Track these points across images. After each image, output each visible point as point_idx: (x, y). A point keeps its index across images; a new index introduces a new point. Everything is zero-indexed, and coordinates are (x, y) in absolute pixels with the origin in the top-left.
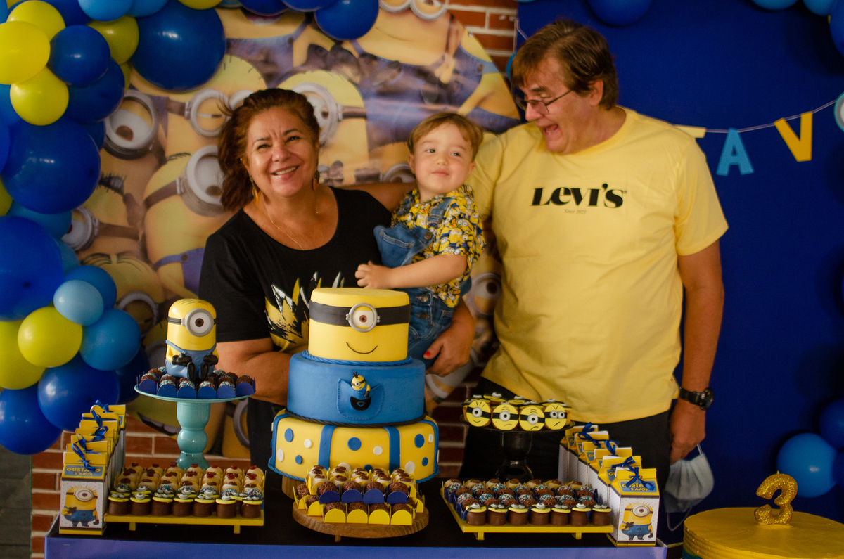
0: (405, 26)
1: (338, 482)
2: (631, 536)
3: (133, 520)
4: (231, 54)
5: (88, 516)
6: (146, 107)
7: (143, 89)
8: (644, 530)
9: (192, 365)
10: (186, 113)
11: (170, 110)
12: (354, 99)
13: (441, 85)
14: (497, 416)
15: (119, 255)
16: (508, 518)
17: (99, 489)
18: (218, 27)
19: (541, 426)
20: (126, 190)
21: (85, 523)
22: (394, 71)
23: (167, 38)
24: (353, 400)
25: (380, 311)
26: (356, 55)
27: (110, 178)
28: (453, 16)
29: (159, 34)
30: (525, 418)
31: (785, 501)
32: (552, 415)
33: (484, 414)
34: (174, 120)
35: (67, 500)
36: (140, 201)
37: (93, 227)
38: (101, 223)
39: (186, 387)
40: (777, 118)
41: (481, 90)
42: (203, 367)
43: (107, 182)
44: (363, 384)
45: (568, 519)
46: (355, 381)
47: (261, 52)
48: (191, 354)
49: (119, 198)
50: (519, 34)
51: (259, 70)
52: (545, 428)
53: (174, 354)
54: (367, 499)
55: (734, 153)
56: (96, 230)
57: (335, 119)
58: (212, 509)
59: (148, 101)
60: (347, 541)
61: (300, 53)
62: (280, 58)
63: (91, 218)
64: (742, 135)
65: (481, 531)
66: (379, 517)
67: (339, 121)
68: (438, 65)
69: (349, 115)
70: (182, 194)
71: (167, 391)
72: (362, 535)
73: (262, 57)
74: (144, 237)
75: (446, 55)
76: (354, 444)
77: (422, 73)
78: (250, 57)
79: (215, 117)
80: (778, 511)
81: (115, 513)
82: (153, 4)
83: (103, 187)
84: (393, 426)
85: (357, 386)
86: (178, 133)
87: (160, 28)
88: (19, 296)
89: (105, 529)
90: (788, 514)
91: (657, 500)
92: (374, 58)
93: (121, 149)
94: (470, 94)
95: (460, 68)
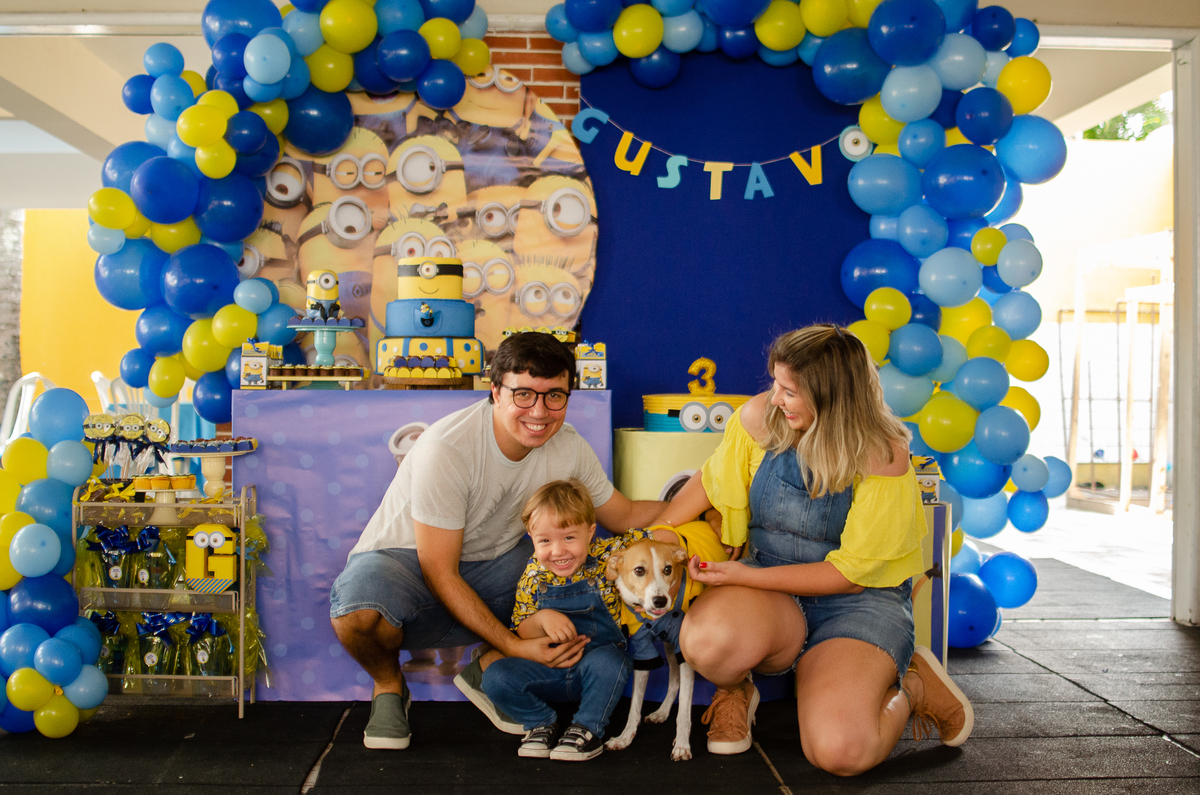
0: (489, 98)
1: (407, 358)
2: (590, 385)
3: (285, 379)
4: (360, 127)
5: (257, 378)
6: (297, 169)
7: (296, 156)
8: (596, 381)
9: (323, 308)
10: (327, 172)
11: (316, 170)
12: (454, 156)
13: (521, 141)
15: (281, 280)
17: (264, 361)
18: (348, 106)
20: (284, 233)
21: (256, 382)
22: (483, 133)
23: (308, 115)
24: (423, 320)
25: (439, 266)
26: (454, 122)
27: (272, 223)
28: (528, 89)
29: (303, 112)
31: (708, 376)
34: (318, 178)
35: (246, 369)
36: (295, 238)
37: (260, 261)
38: (266, 257)
39: (318, 320)
40: (792, 151)
41: (552, 144)
42: (330, 309)
43: (269, 227)
44: (428, 311)
46: (422, 307)
47: (382, 124)
48: (322, 302)
49: (279, 238)
50: (582, 101)
51: (382, 137)
53: (312, 304)
54: (424, 364)
55: (758, 181)
56: (263, 263)
57: (440, 171)
59: (298, 165)
61: (411, 124)
62: (397, 128)
63: (258, 254)
64: (764, 167)
66: (431, 374)
67: (443, 173)
68: (518, 126)
69: (451, 167)
70: (326, 233)
71: (307, 322)
72: (419, 383)
73: (383, 128)
74: (299, 265)
75: (524, 118)
76: (424, 347)
77: (506, 133)
78: (374, 128)
79: (349, 174)
80: (703, 384)
81: (274, 375)
82: (297, 89)
83: (266, 230)
84: (450, 338)
85: (424, 310)
86: (322, 187)
87: (304, 108)
88: (210, 296)
89: (267, 386)
90: (711, 385)
91: (604, 362)
92: (468, 124)
93: (279, 201)
94: (543, 147)
95: (535, 128)
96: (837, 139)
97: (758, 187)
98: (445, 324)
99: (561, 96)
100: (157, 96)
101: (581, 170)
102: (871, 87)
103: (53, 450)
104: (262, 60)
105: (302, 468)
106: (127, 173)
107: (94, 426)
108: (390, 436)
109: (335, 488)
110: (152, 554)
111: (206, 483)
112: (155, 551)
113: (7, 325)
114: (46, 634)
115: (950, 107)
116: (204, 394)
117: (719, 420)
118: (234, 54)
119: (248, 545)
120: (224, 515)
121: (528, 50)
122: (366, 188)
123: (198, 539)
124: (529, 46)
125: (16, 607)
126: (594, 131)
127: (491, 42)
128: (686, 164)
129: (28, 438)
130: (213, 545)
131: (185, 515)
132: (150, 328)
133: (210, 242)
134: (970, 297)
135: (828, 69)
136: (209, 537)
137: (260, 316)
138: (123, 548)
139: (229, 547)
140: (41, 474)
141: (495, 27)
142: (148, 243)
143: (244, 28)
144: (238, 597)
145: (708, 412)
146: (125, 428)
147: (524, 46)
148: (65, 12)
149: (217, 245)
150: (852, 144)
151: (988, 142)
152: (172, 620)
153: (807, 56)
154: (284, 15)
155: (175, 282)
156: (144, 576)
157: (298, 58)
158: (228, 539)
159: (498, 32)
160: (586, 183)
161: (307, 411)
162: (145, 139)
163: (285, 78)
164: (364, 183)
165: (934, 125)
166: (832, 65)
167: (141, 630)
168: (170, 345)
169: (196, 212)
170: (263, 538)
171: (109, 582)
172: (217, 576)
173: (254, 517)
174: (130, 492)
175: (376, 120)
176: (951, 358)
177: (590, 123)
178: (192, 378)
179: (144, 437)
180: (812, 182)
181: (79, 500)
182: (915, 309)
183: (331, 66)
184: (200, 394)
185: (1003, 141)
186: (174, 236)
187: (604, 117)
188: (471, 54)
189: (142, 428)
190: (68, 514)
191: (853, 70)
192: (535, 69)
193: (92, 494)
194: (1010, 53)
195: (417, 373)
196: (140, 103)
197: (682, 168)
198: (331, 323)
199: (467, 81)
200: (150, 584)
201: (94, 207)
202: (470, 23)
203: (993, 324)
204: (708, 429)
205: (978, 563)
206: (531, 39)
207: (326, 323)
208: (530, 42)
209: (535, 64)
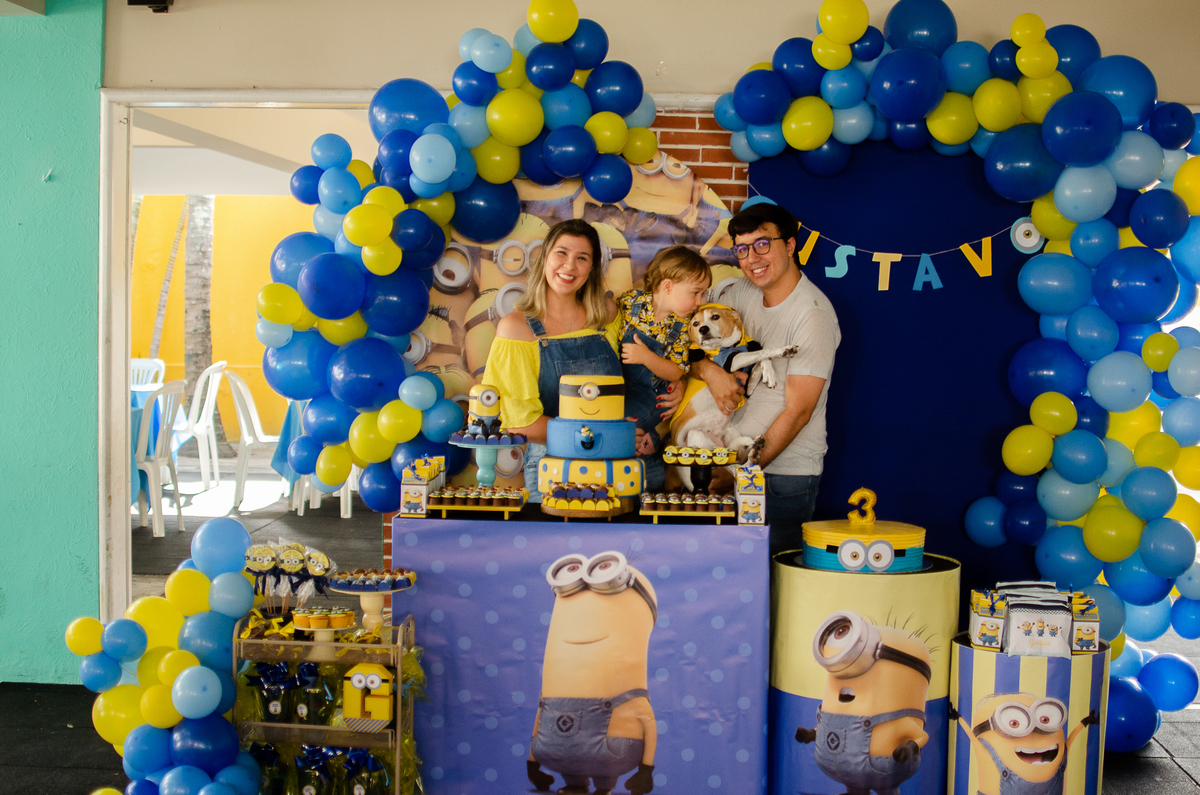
0: (656, 185)
1: (566, 488)
2: (748, 520)
3: (444, 508)
4: (527, 213)
5: (416, 506)
6: (464, 255)
7: (463, 243)
8: (755, 516)
9: (484, 425)
10: (494, 258)
11: (482, 256)
12: (621, 244)
13: (687, 229)
14: (680, 455)
15: (447, 367)
16: (669, 507)
17: (424, 490)
18: (515, 194)
19: (709, 461)
20: (451, 318)
21: (415, 510)
22: (651, 220)
23: (476, 205)
24: (583, 443)
25: (601, 388)
26: (623, 209)
27: (439, 309)
28: (695, 175)
29: (470, 202)
30: (699, 456)
31: (868, 507)
32: (718, 454)
33: (674, 455)
34: (485, 263)
35: (405, 497)
36: (461, 325)
37: (427, 346)
38: (433, 343)
39: (480, 438)
40: (962, 243)
41: (719, 233)
42: (491, 426)
43: (437, 313)
44: (588, 433)
45: (706, 508)
46: (583, 430)
47: (549, 210)
48: (484, 418)
49: (446, 324)
50: (750, 185)
51: (547, 224)
52: (713, 463)
53: (473, 419)
54: (582, 494)
55: (927, 272)
56: (429, 349)
58: (489, 502)
59: (465, 250)
60: (573, 520)
61: (579, 210)
63: (425, 339)
64: (932, 258)
65: (656, 514)
66: (589, 506)
67: (610, 260)
68: (686, 212)
69: (619, 255)
70: (492, 320)
71: (468, 439)
72: (577, 516)
73: (550, 214)
74: (465, 352)
75: (691, 206)
76: (584, 470)
77: (672, 221)
78: (540, 214)
79: (515, 260)
80: (863, 514)
81: (433, 504)
82: (464, 183)
83: (434, 316)
84: (609, 460)
85: (584, 433)
86: (488, 274)
87: (470, 199)
88: (376, 393)
89: (427, 514)
90: (871, 515)
91: (764, 497)
92: (635, 210)
93: (446, 287)
94: (710, 236)
95: (703, 216)
96: (1010, 230)
97: (927, 278)
98: (605, 447)
99: (730, 178)
100: (324, 188)
102: (1043, 185)
103: (215, 582)
104: (429, 159)
105: (461, 597)
106: (295, 264)
107: (255, 560)
108: (548, 567)
109: (492, 617)
110: (312, 690)
111: (365, 616)
112: (314, 687)
113: (198, 299)
114: (207, 777)
115: (1127, 206)
116: (371, 484)
117: (878, 558)
118: (401, 151)
119: (404, 682)
120: (382, 655)
121: (697, 130)
123: (355, 680)
124: (698, 126)
125: (179, 745)
127: (659, 122)
128: (854, 254)
129: (191, 570)
130: (370, 686)
131: (343, 652)
132: (317, 418)
133: (377, 335)
134: (1140, 402)
135: (1000, 166)
136: (366, 678)
137: (426, 412)
138: (282, 683)
139: (386, 689)
140: (204, 607)
141: (664, 107)
142: (315, 333)
143: (411, 121)
144: (394, 735)
145: (867, 549)
146: (286, 561)
147: (694, 128)
148: (237, 89)
149: (383, 337)
150: (1024, 236)
151: (1164, 246)
152: (331, 753)
153: (980, 149)
155: (342, 376)
156: (303, 710)
157: (464, 152)
158: (384, 681)
159: (667, 112)
161: (465, 541)
162: (314, 230)
163: (454, 173)
165: (1108, 225)
166: (1004, 163)
167: (300, 764)
168: (337, 435)
169: (364, 306)
170: (421, 674)
171: (269, 717)
172: (374, 716)
173: (412, 650)
174: (289, 629)
175: (544, 206)
176: (1117, 465)
178: (357, 465)
179: (305, 570)
180: (982, 275)
181: (239, 637)
182: (1081, 413)
183: (498, 158)
184: (366, 484)
185: (1179, 244)
186: (341, 330)
188: (639, 143)
189: (302, 561)
190: (228, 650)
191: (1026, 169)
192: (704, 150)
193: (253, 630)
194: (1187, 149)
195: (575, 506)
196: (309, 196)
197: (849, 258)
198: (492, 442)
199: (634, 169)
200: (310, 719)
201: (262, 302)
202: (640, 114)
203: (1162, 430)
204: (866, 570)
205: (1138, 663)
206: (700, 119)
207: (487, 441)
208: (700, 122)
209: (703, 144)
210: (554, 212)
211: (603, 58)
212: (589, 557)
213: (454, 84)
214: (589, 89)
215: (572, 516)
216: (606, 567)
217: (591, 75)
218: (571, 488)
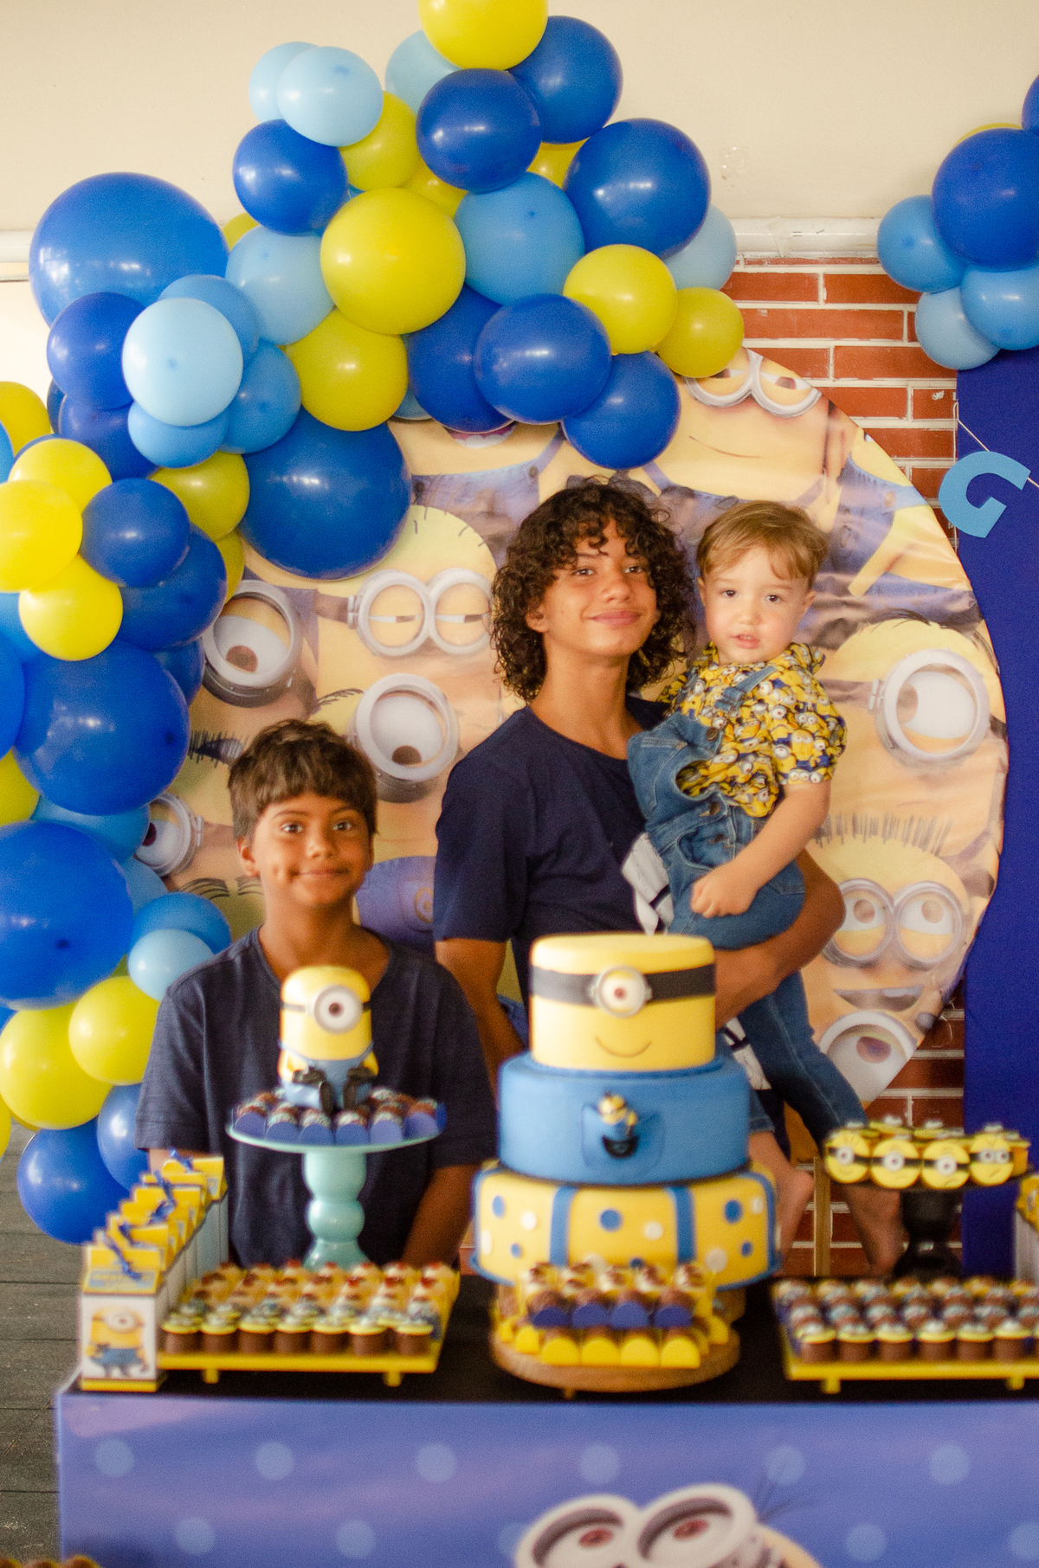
1: (568, 1291)
3: (209, 1364)
4: (425, 505)
5: (126, 1358)
6: (277, 610)
7: (274, 579)
9: (327, 1085)
10: (350, 616)
11: (319, 612)
14: (878, 1161)
15: (242, 880)
16: (873, 1350)
17: (146, 1310)
18: (395, 456)
19: (959, 1179)
21: (125, 1368)
23: (300, 486)
24: (607, 1143)
25: (651, 979)
27: (219, 741)
29: (285, 479)
30: (930, 1163)
32: (983, 1156)
33: (858, 1159)
34: (327, 629)
35: (93, 1331)
37: (193, 831)
38: (207, 824)
39: (313, 1126)
41: (892, 543)
42: (347, 1087)
43: (214, 749)
44: (622, 1113)
45: (987, 1350)
46: (607, 1106)
47: (480, 496)
48: (322, 1066)
50: (960, 429)
51: (476, 530)
52: (970, 1182)
53: (297, 1068)
54: (616, 1319)
56: (199, 837)
58: (342, 1342)
59: (280, 599)
60: (586, 1396)
63: (190, 816)
65: (832, 1375)
66: (638, 1352)
68: (810, 498)
71: (282, 1134)
73: (483, 507)
75: (824, 478)
76: (610, 1220)
78: (459, 507)
79: (402, 619)
81: (176, 1352)
83: (207, 758)
84: (681, 1186)
85: (608, 1116)
86: (337, 653)
87: (285, 472)
88: (55, 962)
89: (158, 1379)
93: (236, 688)
94: (871, 552)
95: (848, 504)
98: (670, 1148)
99: (901, 414)
101: (963, 605)
104: (169, 363)
108: (515, 1537)
118: (101, 347)
121: (821, 304)
122: (445, 654)
126: (994, 509)
127: (737, 286)
133: (61, 814)
141: (748, 251)
143: (133, 276)
147: (815, 297)
149: (77, 818)
154: (231, 239)
157: (266, 349)
159: (749, 263)
160: (977, 636)
161: (273, 1461)
163: (234, 407)
164: (438, 641)
169: (23, 742)
175: (467, 487)
177: (981, 489)
183: (350, 366)
187: (1016, 474)
188: (698, 326)
192: (837, 348)
195: (598, 1351)
199: (683, 391)
202: (698, 254)
206: (828, 278)
207: (333, 1136)
208: (826, 285)
209: (836, 337)
210: (492, 503)
211: (608, 110)
212: (641, 1500)
213: (238, 183)
214: (576, 192)
215: (587, 1385)
216: (694, 1529)
217: (581, 156)
218: (583, 1299)
